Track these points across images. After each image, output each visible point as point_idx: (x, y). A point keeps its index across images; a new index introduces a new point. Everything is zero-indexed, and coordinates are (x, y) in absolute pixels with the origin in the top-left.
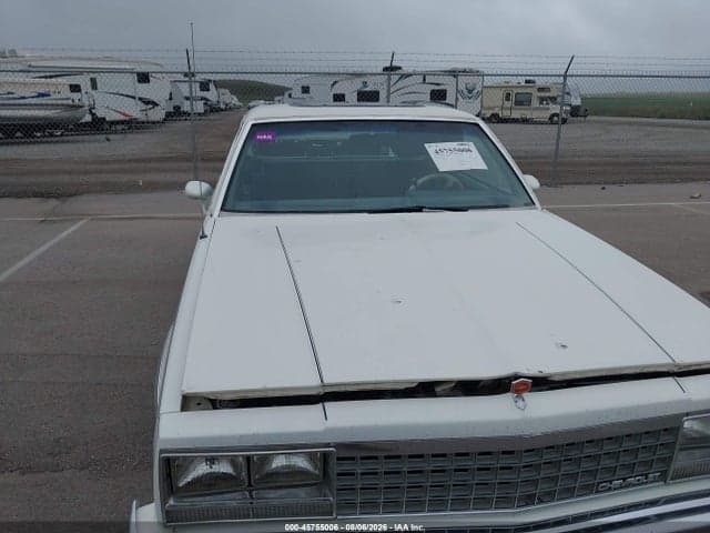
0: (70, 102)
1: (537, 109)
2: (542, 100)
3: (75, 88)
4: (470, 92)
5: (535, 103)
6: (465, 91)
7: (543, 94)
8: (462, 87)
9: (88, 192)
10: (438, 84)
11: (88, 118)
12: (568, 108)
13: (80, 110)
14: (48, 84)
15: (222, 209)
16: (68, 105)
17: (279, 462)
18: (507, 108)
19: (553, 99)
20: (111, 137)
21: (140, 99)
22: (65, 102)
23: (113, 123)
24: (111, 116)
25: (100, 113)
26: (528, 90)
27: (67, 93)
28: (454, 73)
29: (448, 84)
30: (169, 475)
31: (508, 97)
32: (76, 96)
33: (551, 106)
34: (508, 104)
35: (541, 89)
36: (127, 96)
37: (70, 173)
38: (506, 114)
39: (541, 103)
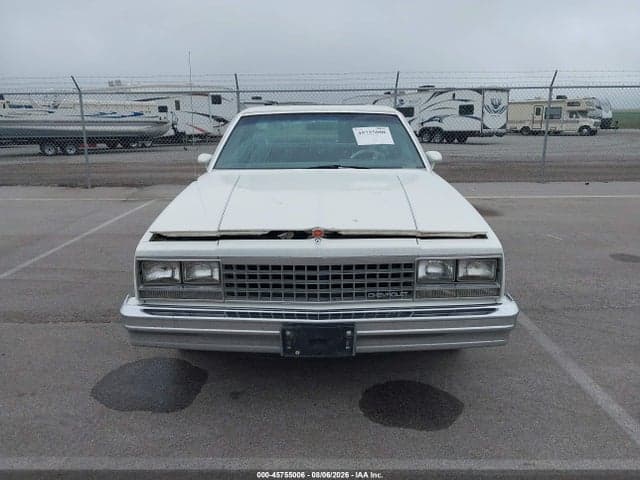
0: (158, 120)
1: (567, 122)
2: (572, 114)
3: (163, 109)
4: (496, 106)
5: (565, 116)
6: (491, 106)
7: (571, 108)
8: (488, 102)
9: (162, 183)
10: (466, 101)
11: (171, 132)
12: (598, 121)
13: (165, 126)
14: (142, 106)
15: (214, 168)
16: (157, 122)
17: (201, 273)
18: (537, 122)
19: (584, 113)
20: (188, 147)
21: (213, 117)
22: (155, 119)
23: (190, 136)
24: (189, 131)
25: (180, 129)
26: (559, 105)
27: (156, 112)
28: (479, 91)
29: (476, 100)
30: (141, 273)
31: (538, 112)
32: (163, 115)
33: (581, 118)
34: (538, 118)
35: (570, 104)
36: (203, 115)
37: (151, 171)
38: (536, 127)
39: (571, 117)
